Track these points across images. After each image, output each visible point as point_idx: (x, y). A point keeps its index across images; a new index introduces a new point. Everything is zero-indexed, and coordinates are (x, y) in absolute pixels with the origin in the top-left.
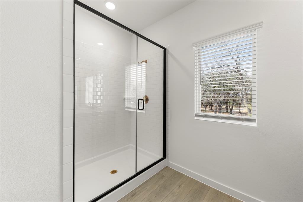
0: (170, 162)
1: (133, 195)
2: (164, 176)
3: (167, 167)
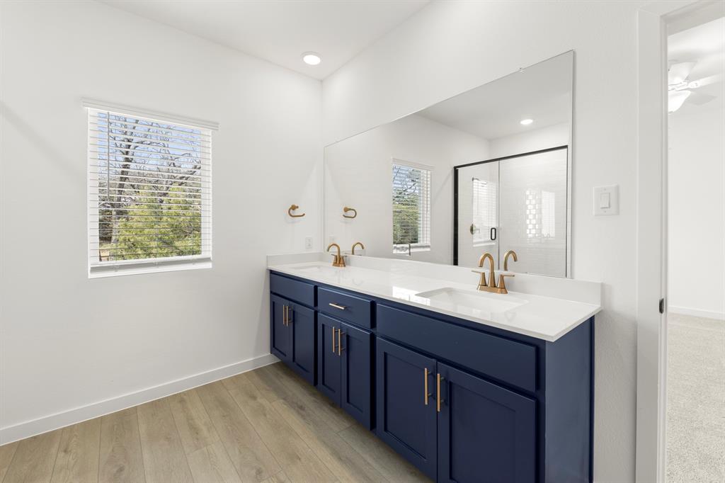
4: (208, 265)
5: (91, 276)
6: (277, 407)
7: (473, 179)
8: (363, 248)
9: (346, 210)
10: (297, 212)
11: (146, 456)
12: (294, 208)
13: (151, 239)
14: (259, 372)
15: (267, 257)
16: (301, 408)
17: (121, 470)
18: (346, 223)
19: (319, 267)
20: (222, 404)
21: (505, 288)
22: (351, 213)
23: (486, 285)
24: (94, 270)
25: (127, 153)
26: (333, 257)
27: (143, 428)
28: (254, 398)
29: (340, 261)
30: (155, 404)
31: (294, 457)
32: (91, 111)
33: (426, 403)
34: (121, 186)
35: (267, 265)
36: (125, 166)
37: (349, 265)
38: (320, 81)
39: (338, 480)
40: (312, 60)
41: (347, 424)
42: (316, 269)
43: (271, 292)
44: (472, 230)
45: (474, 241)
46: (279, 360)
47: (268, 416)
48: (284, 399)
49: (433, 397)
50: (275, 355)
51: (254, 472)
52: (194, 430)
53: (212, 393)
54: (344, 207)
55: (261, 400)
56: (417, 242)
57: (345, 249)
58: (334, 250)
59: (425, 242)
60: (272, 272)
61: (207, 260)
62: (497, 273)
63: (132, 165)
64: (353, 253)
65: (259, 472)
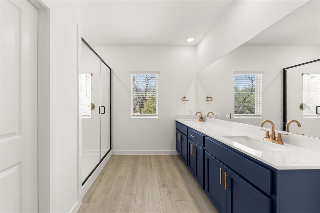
0: (115, 151)
1: (103, 174)
2: (114, 160)
3: (112, 155)
4: (157, 117)
5: (132, 117)
6: (174, 169)
7: (302, 74)
8: (213, 114)
9: (207, 98)
10: (186, 99)
11: (140, 168)
12: (185, 98)
13: (152, 108)
14: (172, 156)
15: (175, 116)
16: (182, 172)
17: (134, 169)
18: (207, 103)
19: (194, 121)
20: (159, 162)
21: (281, 141)
22: (210, 99)
23: (269, 138)
24: (133, 116)
25: (147, 83)
26: (199, 117)
27: (140, 161)
28: (168, 163)
29: (202, 119)
30: (144, 156)
31: (175, 186)
32: (132, 75)
33: (221, 184)
34: (146, 92)
35: (175, 118)
36: (147, 86)
37: (205, 121)
38: (195, 46)
39: (187, 200)
40: (190, 40)
41: (197, 185)
42: (192, 121)
43: (176, 129)
44: (301, 107)
45: (304, 114)
46: (178, 154)
47: (171, 170)
48: (178, 167)
49: (223, 182)
50: (177, 152)
51: (163, 184)
52: (151, 166)
53: (157, 157)
54: (207, 96)
55: (170, 165)
56: (254, 113)
57: (204, 114)
58: (199, 114)
59: (258, 113)
60: (177, 121)
61: (157, 115)
62: (277, 132)
63: (148, 86)
64: (208, 116)
65: (164, 185)
